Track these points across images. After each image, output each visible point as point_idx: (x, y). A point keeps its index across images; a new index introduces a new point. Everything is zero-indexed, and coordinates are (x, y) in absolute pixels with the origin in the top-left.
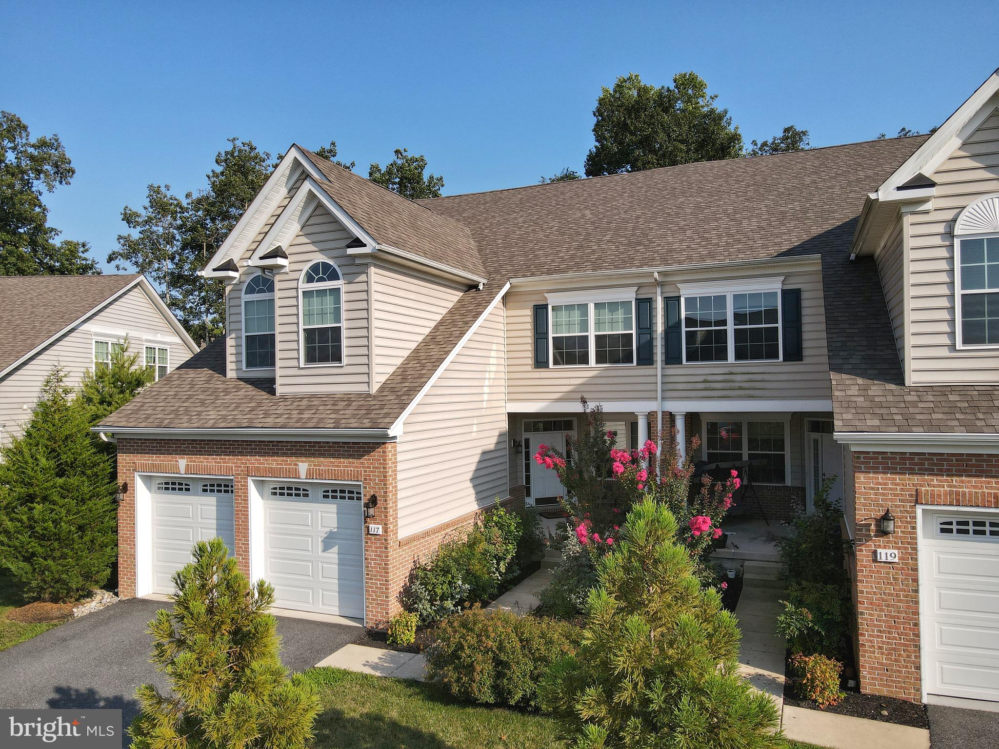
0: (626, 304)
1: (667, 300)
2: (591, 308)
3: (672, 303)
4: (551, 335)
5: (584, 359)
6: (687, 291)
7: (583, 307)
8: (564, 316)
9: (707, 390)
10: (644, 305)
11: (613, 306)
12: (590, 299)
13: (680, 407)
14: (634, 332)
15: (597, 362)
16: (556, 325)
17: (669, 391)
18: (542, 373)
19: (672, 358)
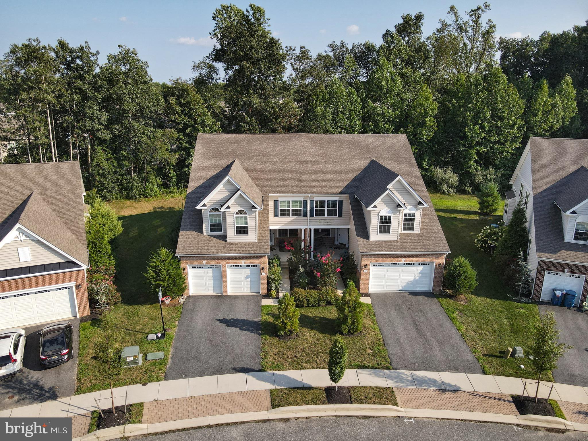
0: (300, 202)
1: (311, 201)
2: (291, 202)
3: (312, 201)
4: (279, 209)
5: (288, 215)
6: (316, 199)
7: (288, 202)
8: (283, 204)
9: (320, 223)
10: (305, 202)
11: (296, 202)
12: (291, 199)
13: (313, 227)
14: (302, 208)
15: (292, 216)
16: (280, 206)
17: (311, 223)
18: (277, 218)
19: (312, 215)
